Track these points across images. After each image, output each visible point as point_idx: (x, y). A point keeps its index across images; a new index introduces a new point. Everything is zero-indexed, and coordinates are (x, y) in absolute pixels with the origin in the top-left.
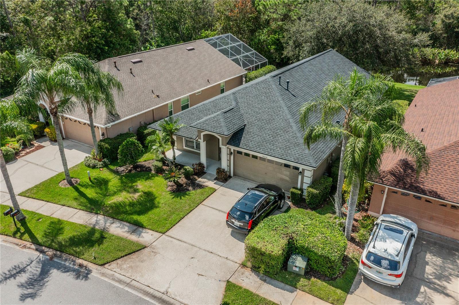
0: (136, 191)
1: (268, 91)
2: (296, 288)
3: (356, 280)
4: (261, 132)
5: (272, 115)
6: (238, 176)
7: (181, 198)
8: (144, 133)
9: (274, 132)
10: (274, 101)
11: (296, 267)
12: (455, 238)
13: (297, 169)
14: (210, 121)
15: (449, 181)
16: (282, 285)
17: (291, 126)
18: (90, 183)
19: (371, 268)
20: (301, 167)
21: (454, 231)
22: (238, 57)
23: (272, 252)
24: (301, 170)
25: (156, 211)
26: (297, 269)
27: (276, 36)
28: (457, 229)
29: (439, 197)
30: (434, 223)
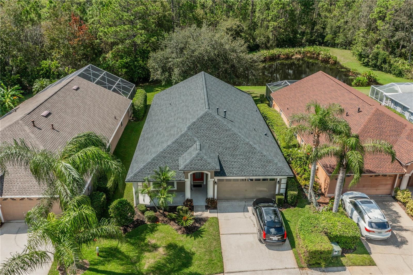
0: (155, 248)
1: (215, 122)
2: (344, 266)
3: (364, 244)
4: (235, 158)
5: (233, 143)
6: (221, 199)
7: (201, 237)
8: (108, 188)
9: (245, 156)
10: (226, 130)
11: (336, 252)
12: (377, 194)
13: (273, 180)
14: (195, 161)
15: (370, 161)
16: (335, 268)
17: (254, 148)
18: (102, 259)
19: (374, 232)
20: (278, 178)
21: (377, 190)
22: (114, 86)
23: (329, 248)
24: (278, 180)
25: (195, 257)
26: (337, 253)
27: (124, 60)
28: (378, 188)
29: (372, 172)
30: (365, 189)
